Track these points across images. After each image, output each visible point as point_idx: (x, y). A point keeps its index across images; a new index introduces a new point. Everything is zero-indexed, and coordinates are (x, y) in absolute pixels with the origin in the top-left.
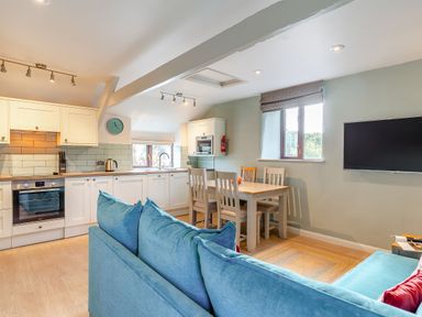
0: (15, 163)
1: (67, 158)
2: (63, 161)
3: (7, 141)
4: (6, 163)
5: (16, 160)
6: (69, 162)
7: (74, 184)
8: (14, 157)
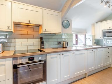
0: (17, 44)
1: (44, 41)
2: (42, 43)
3: (12, 29)
4: (12, 44)
5: (18, 41)
6: (45, 43)
7: (52, 58)
8: (17, 40)
